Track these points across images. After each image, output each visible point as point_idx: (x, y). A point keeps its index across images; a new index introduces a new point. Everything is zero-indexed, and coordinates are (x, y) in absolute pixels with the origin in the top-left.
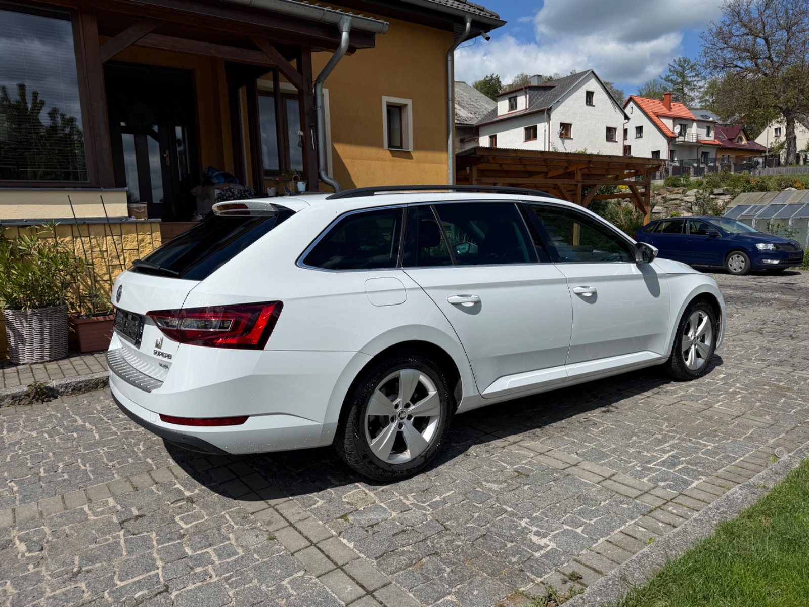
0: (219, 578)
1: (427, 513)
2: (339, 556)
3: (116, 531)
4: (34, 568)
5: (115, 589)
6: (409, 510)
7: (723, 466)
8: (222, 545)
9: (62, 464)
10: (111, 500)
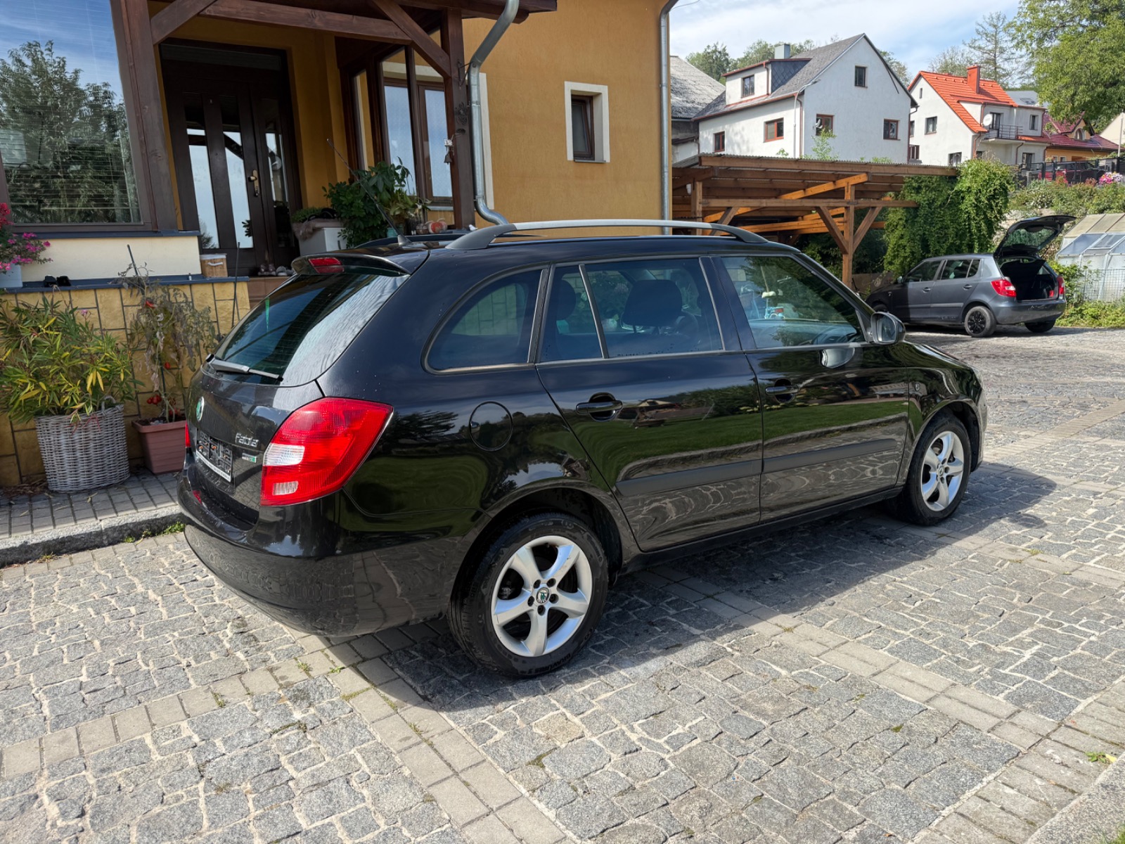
1: (667, 756)
3: (193, 782)
6: (637, 750)
8: (352, 809)
9: (114, 661)
10: (184, 724)
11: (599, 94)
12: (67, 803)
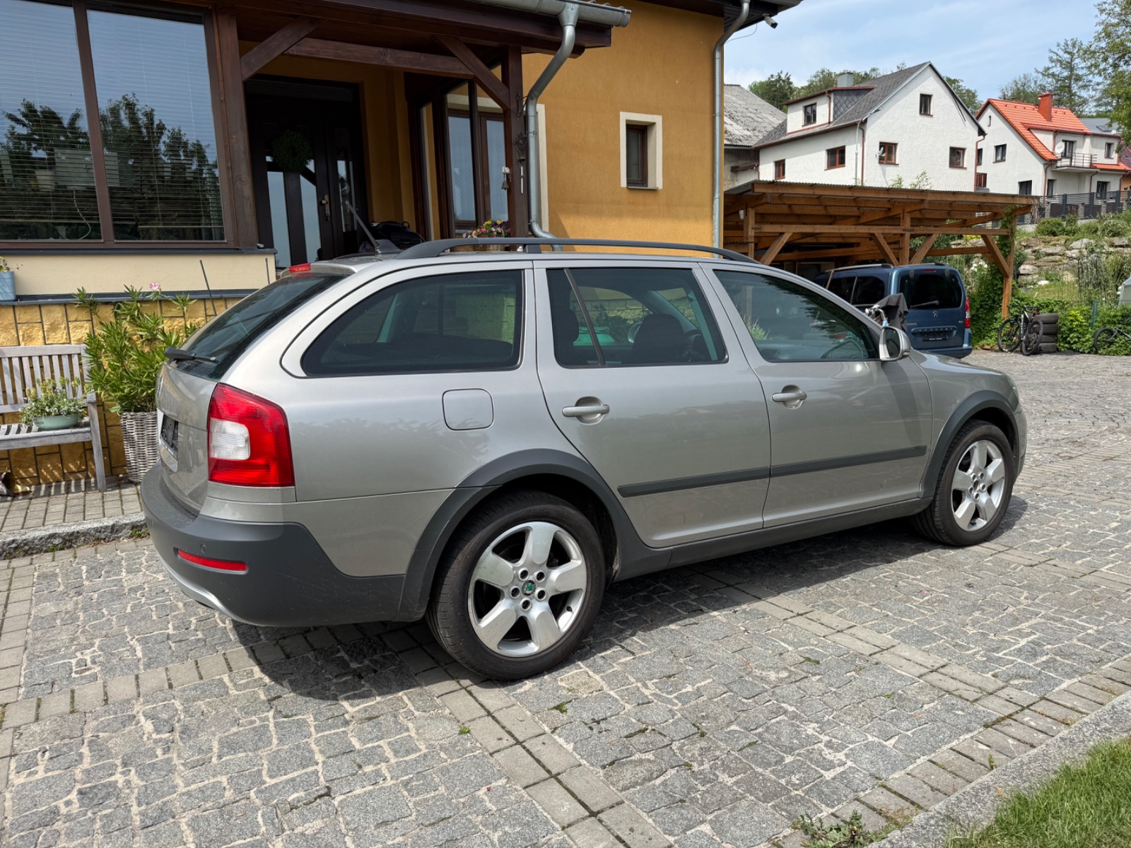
0: (395, 782)
1: (675, 708)
2: (555, 761)
3: (263, 711)
4: (164, 754)
5: (263, 787)
6: (649, 702)
7: (1110, 660)
8: (398, 737)
9: (196, 619)
10: (256, 669)
11: (653, 124)
12: (160, 722)
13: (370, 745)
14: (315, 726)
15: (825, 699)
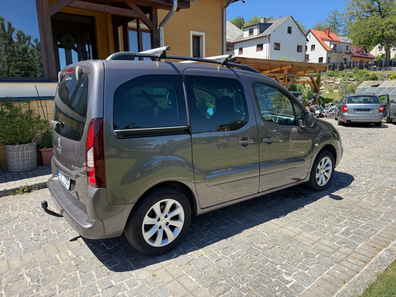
1: (230, 261)
2: (189, 286)
3: (75, 270)
4: (37, 292)
6: (220, 260)
7: (372, 235)
8: (129, 279)
9: (42, 230)
10: (69, 251)
11: (202, 36)
12: (33, 277)
13: (118, 283)
14: (96, 276)
15: (282, 255)
